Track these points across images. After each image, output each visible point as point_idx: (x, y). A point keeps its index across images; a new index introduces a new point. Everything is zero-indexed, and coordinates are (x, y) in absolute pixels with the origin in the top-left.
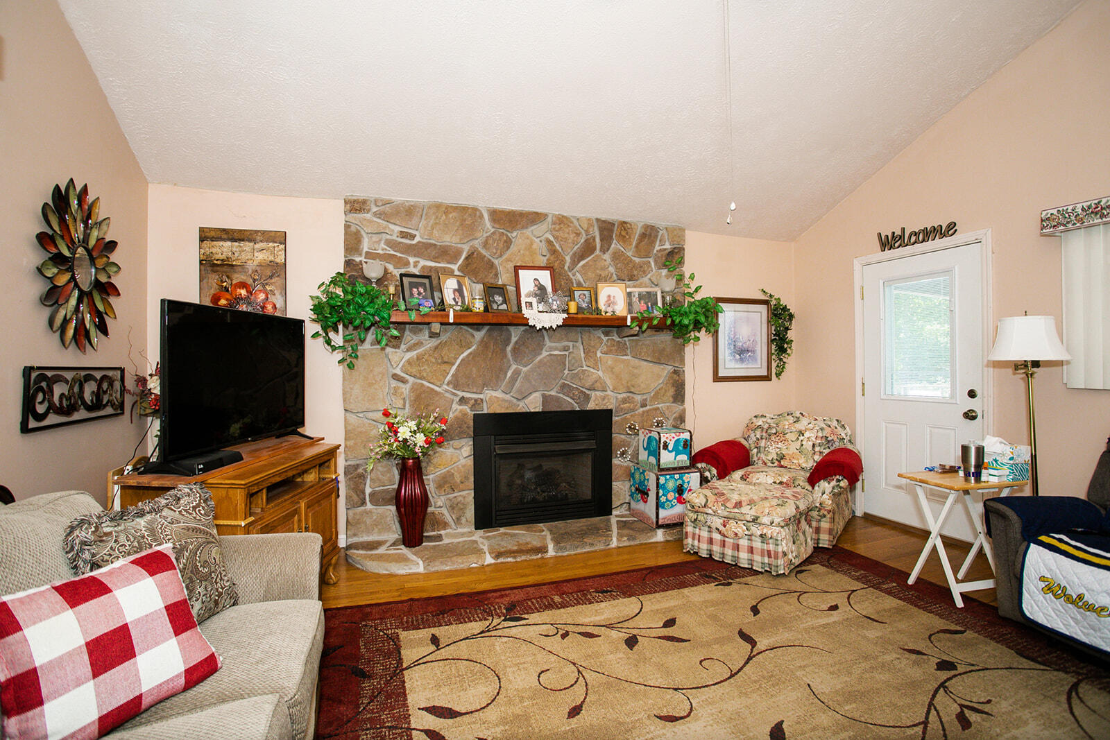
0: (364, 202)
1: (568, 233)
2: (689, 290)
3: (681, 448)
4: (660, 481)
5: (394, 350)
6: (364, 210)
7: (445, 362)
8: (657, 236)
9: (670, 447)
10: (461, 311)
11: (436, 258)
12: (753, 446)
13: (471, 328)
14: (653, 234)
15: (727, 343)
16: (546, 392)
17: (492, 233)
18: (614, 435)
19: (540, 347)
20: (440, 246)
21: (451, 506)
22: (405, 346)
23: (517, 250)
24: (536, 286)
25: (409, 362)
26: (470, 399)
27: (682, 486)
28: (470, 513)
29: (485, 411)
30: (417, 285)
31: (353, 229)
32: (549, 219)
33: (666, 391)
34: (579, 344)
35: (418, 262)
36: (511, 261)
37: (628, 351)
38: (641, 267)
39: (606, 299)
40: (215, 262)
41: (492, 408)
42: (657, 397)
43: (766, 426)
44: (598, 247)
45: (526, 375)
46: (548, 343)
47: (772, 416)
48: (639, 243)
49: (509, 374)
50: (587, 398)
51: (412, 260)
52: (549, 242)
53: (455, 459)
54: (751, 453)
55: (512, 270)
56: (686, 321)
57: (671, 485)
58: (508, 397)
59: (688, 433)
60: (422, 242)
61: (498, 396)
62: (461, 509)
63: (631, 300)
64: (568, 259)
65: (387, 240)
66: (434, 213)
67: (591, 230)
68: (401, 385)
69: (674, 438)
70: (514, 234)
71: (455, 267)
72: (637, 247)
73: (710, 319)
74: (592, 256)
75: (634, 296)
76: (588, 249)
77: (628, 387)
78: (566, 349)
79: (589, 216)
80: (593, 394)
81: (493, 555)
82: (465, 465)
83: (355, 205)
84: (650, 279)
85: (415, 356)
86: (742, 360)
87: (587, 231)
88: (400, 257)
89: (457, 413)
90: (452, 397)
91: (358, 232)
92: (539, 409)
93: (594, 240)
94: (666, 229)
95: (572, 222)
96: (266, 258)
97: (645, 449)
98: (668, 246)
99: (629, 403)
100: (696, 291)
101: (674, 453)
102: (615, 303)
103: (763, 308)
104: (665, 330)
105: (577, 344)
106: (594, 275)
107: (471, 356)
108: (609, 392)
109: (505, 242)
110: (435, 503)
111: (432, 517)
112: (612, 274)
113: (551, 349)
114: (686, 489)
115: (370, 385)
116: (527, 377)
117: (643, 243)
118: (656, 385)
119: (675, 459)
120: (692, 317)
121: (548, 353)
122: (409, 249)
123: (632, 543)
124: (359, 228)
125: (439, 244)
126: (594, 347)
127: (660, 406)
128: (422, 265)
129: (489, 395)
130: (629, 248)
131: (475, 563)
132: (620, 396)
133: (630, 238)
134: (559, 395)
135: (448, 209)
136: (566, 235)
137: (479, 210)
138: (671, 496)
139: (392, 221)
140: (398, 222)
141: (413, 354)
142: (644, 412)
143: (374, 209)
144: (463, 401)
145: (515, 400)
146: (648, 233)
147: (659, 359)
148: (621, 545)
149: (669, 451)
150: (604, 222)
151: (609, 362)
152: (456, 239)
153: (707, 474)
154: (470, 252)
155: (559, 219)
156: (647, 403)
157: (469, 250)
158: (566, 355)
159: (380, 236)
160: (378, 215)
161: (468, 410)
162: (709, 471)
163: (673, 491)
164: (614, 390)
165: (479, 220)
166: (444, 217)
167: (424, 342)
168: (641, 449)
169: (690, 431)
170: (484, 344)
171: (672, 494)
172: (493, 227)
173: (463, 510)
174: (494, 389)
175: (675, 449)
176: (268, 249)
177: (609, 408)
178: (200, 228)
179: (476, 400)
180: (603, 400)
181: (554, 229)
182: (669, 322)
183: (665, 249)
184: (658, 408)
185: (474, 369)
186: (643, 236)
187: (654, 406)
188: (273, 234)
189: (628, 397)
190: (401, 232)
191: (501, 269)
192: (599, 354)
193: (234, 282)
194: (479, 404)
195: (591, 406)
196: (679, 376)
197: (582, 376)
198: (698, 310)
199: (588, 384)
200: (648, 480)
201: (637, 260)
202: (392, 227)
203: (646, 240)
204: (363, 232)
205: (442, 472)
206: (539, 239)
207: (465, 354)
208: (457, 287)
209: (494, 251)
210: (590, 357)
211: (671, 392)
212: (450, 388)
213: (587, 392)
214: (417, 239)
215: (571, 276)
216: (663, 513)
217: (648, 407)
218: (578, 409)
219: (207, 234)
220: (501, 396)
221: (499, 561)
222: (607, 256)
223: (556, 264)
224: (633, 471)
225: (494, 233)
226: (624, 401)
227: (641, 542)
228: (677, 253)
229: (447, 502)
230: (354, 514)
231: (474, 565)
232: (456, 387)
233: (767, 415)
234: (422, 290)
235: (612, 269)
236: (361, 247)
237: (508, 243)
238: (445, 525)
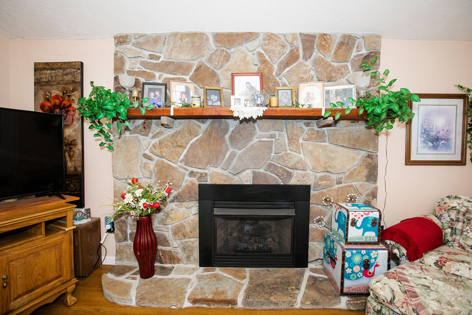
0: (126, 37)
1: (276, 46)
2: (384, 85)
3: (369, 226)
4: (346, 255)
5: (145, 137)
6: (126, 42)
7: (179, 146)
8: (354, 43)
9: (359, 224)
10: (182, 107)
11: (174, 71)
12: (446, 225)
13: (198, 121)
14: (350, 43)
15: (420, 132)
16: (256, 170)
17: (215, 51)
18: (311, 206)
19: (252, 135)
20: (177, 62)
21: (183, 248)
22: (152, 134)
23: (234, 62)
24: (247, 87)
25: (154, 146)
26: (198, 173)
27: (368, 261)
28: (196, 254)
29: (209, 182)
30: (153, 90)
31: (119, 55)
32: (261, 37)
33: (360, 171)
34: (284, 133)
35: (162, 75)
36: (230, 71)
37: (327, 139)
38: (339, 70)
39: (306, 96)
40: (42, 83)
41: (213, 180)
42: (351, 175)
43: (463, 210)
44: (301, 55)
45: (240, 157)
46: (258, 132)
47: (468, 198)
48: (338, 50)
49: (227, 155)
50: (290, 175)
51: (157, 74)
52: (260, 55)
53: (186, 215)
54: (444, 232)
55: (230, 77)
56: (378, 110)
57: (357, 259)
58: (226, 173)
59: (378, 213)
60: (165, 62)
61: (218, 171)
62: (190, 251)
63: (329, 96)
64: (276, 67)
65: (141, 61)
66: (173, 40)
67: (295, 42)
68: (149, 161)
69: (362, 216)
70: (232, 50)
71: (187, 78)
72: (335, 53)
73: (404, 108)
74: (296, 63)
75: (332, 93)
76: (293, 57)
77: (326, 168)
78: (272, 136)
79: (294, 31)
80: (295, 173)
81: (191, 301)
82: (194, 220)
83: (121, 39)
84: (347, 80)
85: (158, 142)
86: (435, 147)
87: (291, 44)
88: (149, 72)
89: (188, 183)
90: (184, 171)
91: (122, 57)
92: (250, 183)
93: (298, 50)
94: (363, 37)
95: (279, 38)
96: (70, 79)
97: (336, 221)
98: (364, 52)
99: (326, 180)
100: (390, 84)
101: (362, 229)
102: (313, 99)
103: (460, 102)
104: (360, 122)
105: (282, 133)
106: (297, 78)
107: (198, 142)
108: (309, 171)
109: (225, 56)
110: (172, 244)
111: (170, 254)
112: (313, 77)
113: (261, 137)
114: (373, 264)
115: (129, 161)
116: (240, 158)
117: (341, 50)
118: (351, 167)
119: (363, 235)
120: (385, 106)
121: (259, 140)
122: (156, 67)
123: (315, 307)
124: (123, 55)
125: (176, 61)
126: (296, 135)
127: (353, 184)
128: (164, 77)
129: (211, 171)
130: (328, 54)
131: (175, 306)
132: (319, 175)
133: (329, 46)
134: (267, 172)
135: (183, 36)
136: (274, 48)
137: (206, 35)
138: (357, 269)
139: (144, 48)
140: (148, 48)
141: (156, 140)
142: (339, 188)
143: (133, 41)
144: (192, 174)
145: (231, 175)
146: (346, 41)
147: (354, 145)
148: (304, 308)
149: (358, 228)
150: (307, 35)
151: (310, 148)
152: (189, 57)
153: (396, 251)
154: (199, 65)
155: (268, 36)
156: (342, 181)
157: (198, 64)
158: (272, 141)
159: (137, 59)
160: (136, 45)
161: (196, 181)
162: (398, 249)
163: (360, 265)
164: (314, 169)
165: (206, 42)
166: (180, 42)
167: (164, 131)
168: (333, 220)
169: (379, 211)
170: (208, 134)
171: (358, 267)
172: (216, 46)
173: (191, 251)
174: (215, 166)
175: (364, 226)
176: (70, 74)
177: (308, 184)
178: (35, 63)
179: (201, 174)
180: (304, 177)
181: (264, 44)
182: (361, 112)
183: (362, 55)
184: (352, 186)
185: (200, 151)
186: (341, 44)
187: (348, 184)
188: (74, 64)
189: (325, 176)
190: (150, 55)
191: (221, 77)
192: (301, 141)
193: (53, 95)
194: (204, 177)
195: (293, 182)
196: (372, 159)
197: (286, 158)
198: (391, 99)
199: (291, 164)
200: (336, 250)
201: (335, 64)
202: (144, 52)
203: (344, 47)
204: (126, 58)
205: (177, 223)
206: (252, 53)
207: (194, 140)
208: (184, 90)
209: (217, 63)
210: (294, 143)
211: (365, 172)
212: (183, 165)
213: (290, 170)
214: (161, 59)
215: (278, 80)
216: (347, 283)
217: (343, 185)
218: (282, 184)
219: (38, 66)
220: (220, 172)
221: (196, 305)
222: (309, 63)
223: (265, 71)
224: (326, 237)
225: (216, 51)
226: (322, 179)
227: (325, 307)
228: (372, 56)
229: (181, 245)
230: (120, 246)
231: (173, 307)
232: (186, 164)
233: (462, 197)
234: (157, 93)
235: (312, 73)
236: (125, 67)
237: (227, 57)
238: (179, 261)
